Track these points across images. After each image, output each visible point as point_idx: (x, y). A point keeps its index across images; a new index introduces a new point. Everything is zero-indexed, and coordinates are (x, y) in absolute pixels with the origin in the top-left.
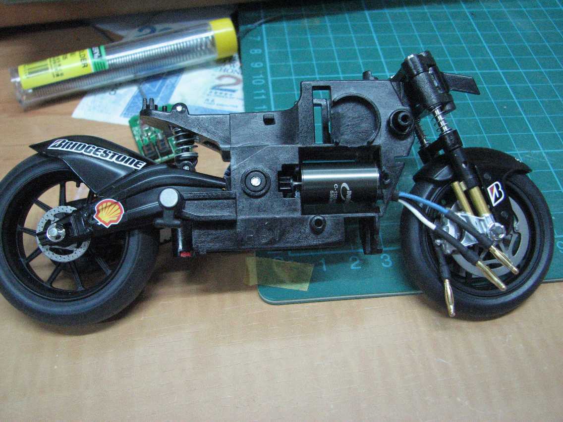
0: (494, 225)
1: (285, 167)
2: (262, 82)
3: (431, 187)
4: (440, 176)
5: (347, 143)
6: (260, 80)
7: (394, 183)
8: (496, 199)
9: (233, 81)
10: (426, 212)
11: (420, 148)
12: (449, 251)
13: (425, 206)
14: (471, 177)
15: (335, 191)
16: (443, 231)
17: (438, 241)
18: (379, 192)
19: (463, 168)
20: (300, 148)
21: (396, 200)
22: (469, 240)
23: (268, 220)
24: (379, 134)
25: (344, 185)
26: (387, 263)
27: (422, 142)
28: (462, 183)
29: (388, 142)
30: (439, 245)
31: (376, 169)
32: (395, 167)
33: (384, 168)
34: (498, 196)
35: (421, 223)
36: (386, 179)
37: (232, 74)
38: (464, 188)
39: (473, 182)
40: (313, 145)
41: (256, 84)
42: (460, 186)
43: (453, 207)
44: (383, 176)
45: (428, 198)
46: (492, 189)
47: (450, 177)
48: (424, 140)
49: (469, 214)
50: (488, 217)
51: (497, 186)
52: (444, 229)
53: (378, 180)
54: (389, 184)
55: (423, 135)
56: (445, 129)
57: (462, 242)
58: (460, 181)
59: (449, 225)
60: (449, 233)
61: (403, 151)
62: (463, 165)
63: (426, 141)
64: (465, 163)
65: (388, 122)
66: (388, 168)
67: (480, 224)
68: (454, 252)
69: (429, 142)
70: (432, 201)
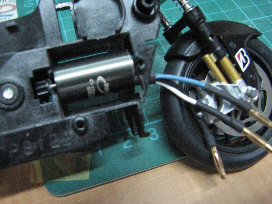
0: (247, 90)
1: (36, 72)
2: (31, 4)
3: (182, 64)
4: (190, 52)
5: (95, 35)
6: (29, 3)
7: (149, 66)
8: (244, 65)
9: (10, 8)
10: (183, 87)
11: (164, 30)
12: (211, 122)
13: (181, 82)
14: (219, 48)
15: (91, 86)
16: (203, 104)
17: (200, 114)
18: (135, 78)
19: (210, 41)
20: (48, 51)
21: (154, 83)
22: (227, 107)
23: (28, 131)
24: (126, 21)
25: (100, 78)
26: (154, 136)
27: (165, 25)
28: (212, 55)
29: (135, 28)
30: (201, 117)
31: (129, 56)
32: (148, 50)
33: (137, 54)
34: (245, 62)
35: (180, 99)
36: (141, 65)
37: (9, 3)
38: (215, 60)
39: (222, 52)
40: (61, 44)
41: (27, 7)
42: (211, 58)
43: (206, 79)
44: (138, 62)
45: (183, 75)
46: (239, 56)
47: (199, 51)
48: (167, 23)
49: (224, 83)
50: (240, 83)
51: (242, 52)
52: (204, 102)
53: (133, 67)
54: (145, 69)
55: (165, 19)
56: (188, 6)
57: (221, 111)
58: (210, 54)
59: (207, 97)
60: (209, 105)
61: (153, 34)
62: (210, 38)
63: (169, 23)
64: (212, 36)
65: (133, 8)
66: (141, 53)
67: (235, 90)
68: (215, 121)
69: (171, 24)
70: (187, 77)
